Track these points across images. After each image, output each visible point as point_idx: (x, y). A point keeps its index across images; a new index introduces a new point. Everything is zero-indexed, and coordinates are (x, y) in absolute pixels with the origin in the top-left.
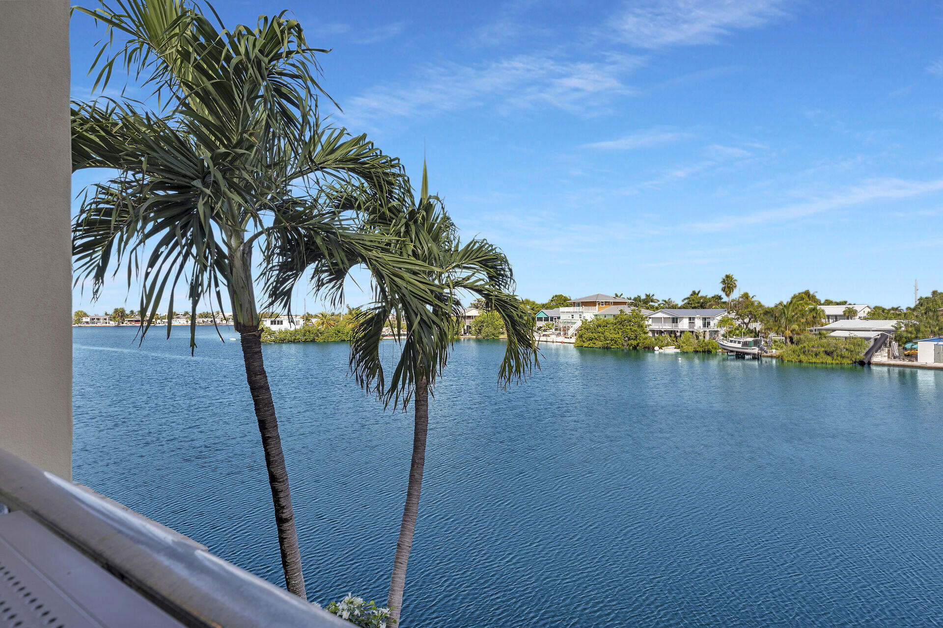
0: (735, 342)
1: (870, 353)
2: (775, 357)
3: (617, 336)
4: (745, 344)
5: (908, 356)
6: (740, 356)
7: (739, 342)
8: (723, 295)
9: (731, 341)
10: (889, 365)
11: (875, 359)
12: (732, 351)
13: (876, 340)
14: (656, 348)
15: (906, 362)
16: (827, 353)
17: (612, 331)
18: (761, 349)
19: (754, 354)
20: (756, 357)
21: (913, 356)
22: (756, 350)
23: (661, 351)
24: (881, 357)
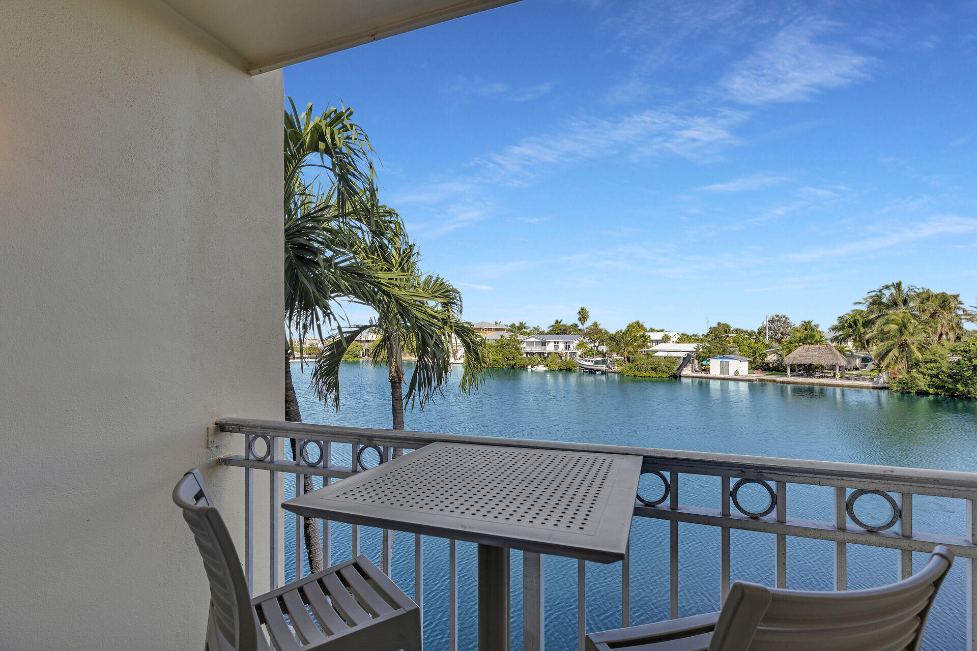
0: (589, 361)
1: (680, 368)
2: (617, 373)
3: (499, 357)
4: (596, 363)
5: (704, 370)
6: (593, 372)
7: (592, 361)
8: (579, 324)
9: (586, 361)
10: (692, 377)
11: (684, 373)
12: (587, 369)
13: (684, 358)
14: (529, 367)
15: (703, 375)
16: (653, 369)
17: (495, 353)
18: (608, 367)
19: (603, 371)
20: (604, 373)
21: (706, 370)
22: (604, 367)
23: (533, 369)
24: (687, 371)
